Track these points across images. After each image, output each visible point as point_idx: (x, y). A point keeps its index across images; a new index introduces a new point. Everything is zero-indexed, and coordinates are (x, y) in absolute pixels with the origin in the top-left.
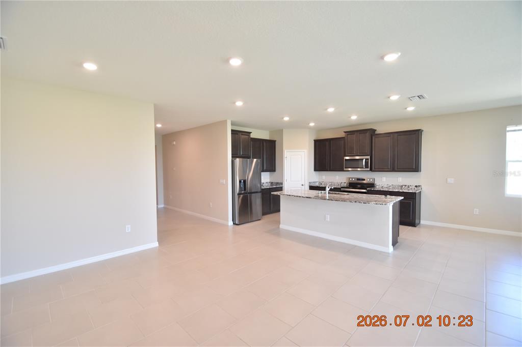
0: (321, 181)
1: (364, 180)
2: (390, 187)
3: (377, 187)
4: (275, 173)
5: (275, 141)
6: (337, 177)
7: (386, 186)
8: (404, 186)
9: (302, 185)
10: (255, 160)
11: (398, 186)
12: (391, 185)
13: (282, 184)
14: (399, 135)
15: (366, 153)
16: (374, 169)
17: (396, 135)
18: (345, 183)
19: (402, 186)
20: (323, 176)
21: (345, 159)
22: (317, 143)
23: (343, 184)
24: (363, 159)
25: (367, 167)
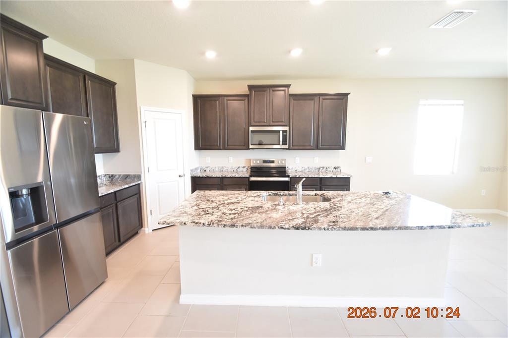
0: (204, 166)
1: (273, 162)
2: (306, 171)
3: (289, 171)
4: (119, 154)
5: (116, 84)
6: (231, 159)
7: (300, 169)
8: (321, 169)
9: (180, 176)
10: (59, 117)
11: (315, 169)
12: (306, 167)
13: (139, 177)
14: (324, 99)
15: (283, 122)
16: (292, 146)
17: (321, 98)
18: (244, 167)
19: (319, 168)
20: (207, 158)
21: (251, 131)
22: (199, 101)
23: (241, 169)
24: (279, 132)
25: (284, 143)
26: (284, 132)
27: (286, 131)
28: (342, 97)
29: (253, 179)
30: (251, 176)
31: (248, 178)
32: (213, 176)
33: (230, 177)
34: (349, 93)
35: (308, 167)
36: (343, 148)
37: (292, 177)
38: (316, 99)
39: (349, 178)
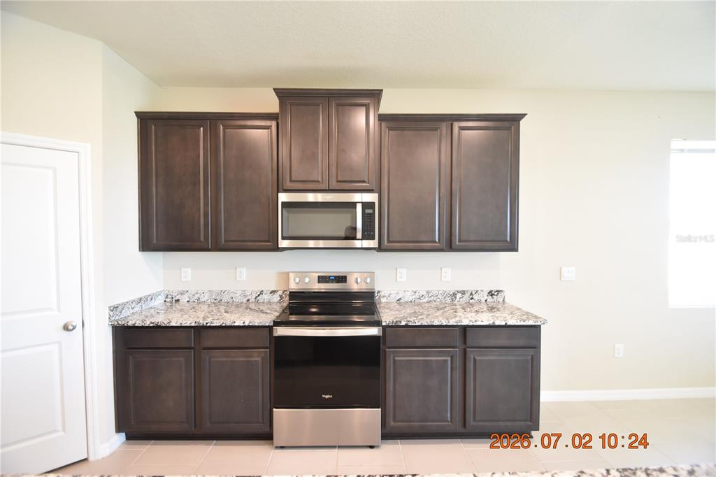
0: (174, 290)
1: (342, 279)
2: (424, 301)
3: (383, 300)
8: (459, 296)
11: (446, 295)
12: (423, 292)
14: (462, 128)
15: (364, 182)
16: (389, 241)
17: (456, 125)
18: (273, 292)
19: (454, 295)
20: (183, 270)
21: (282, 203)
22: (153, 127)
23: (265, 297)
24: (353, 205)
25: (368, 235)
26: (366, 205)
27: (371, 205)
28: (506, 124)
29: (281, 331)
30: (277, 324)
31: (270, 328)
32: (173, 324)
33: (221, 327)
34: (524, 115)
35: (428, 292)
36: (512, 246)
37: (388, 326)
38: (444, 127)
39: (537, 328)
